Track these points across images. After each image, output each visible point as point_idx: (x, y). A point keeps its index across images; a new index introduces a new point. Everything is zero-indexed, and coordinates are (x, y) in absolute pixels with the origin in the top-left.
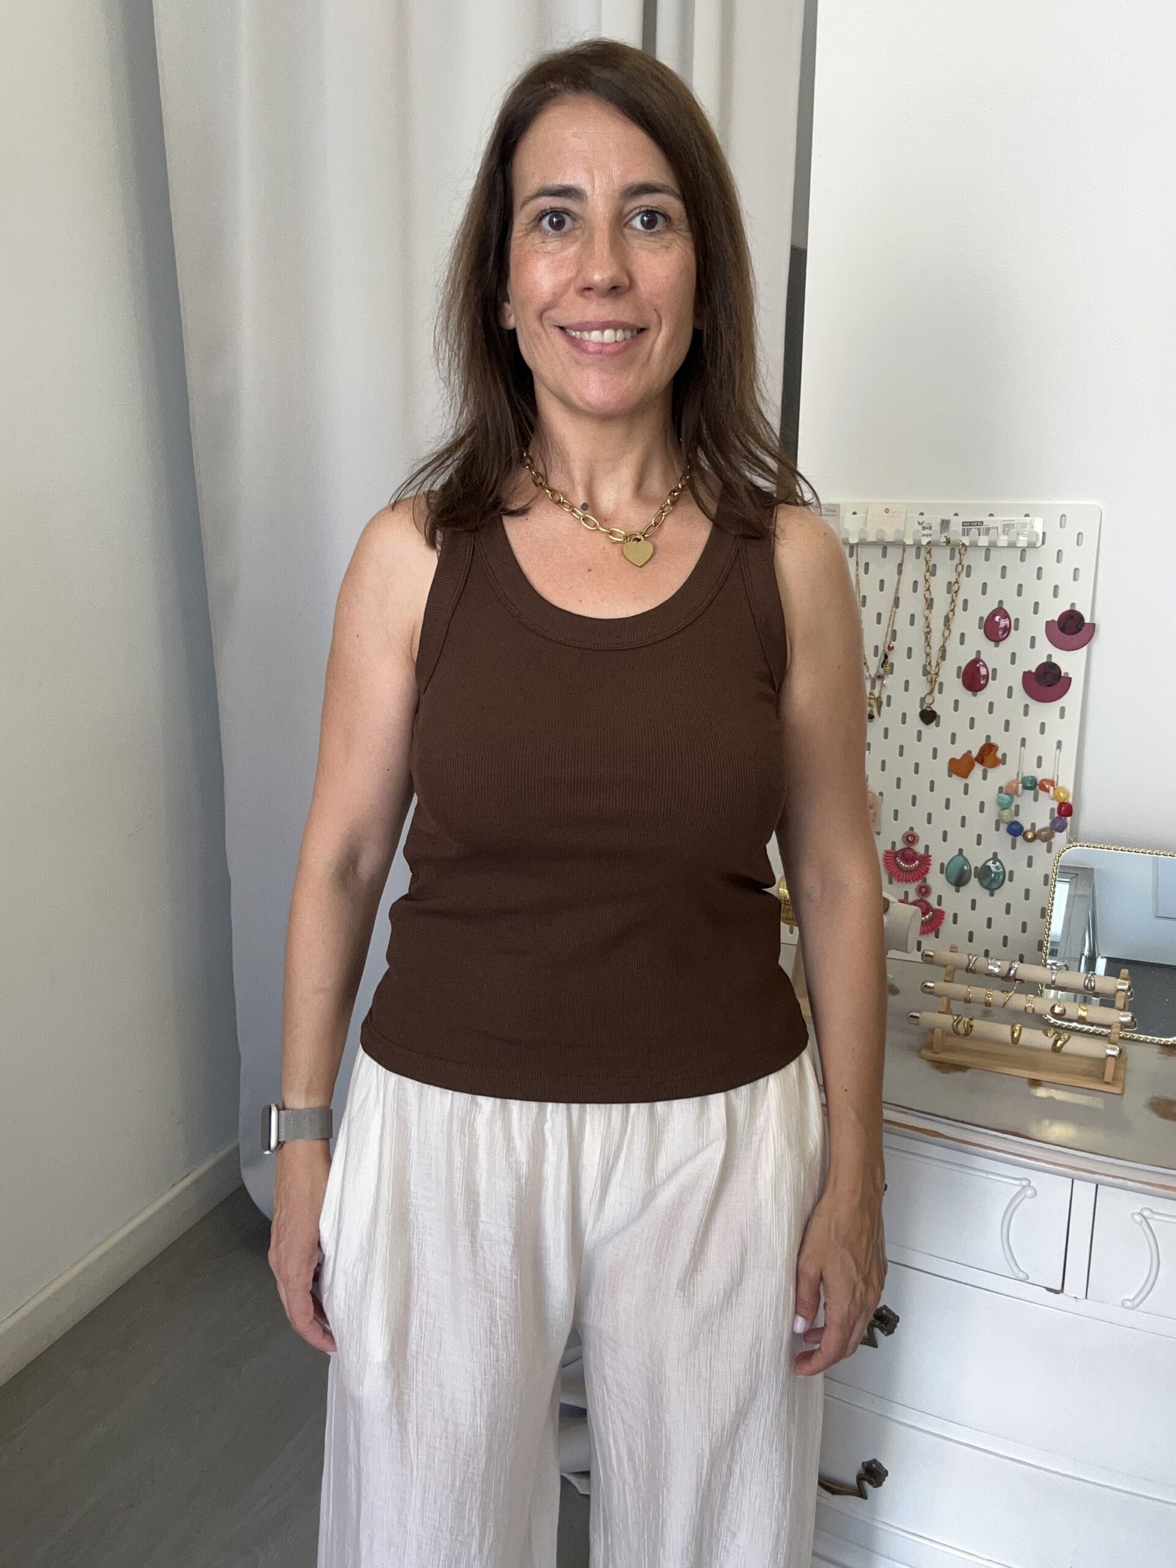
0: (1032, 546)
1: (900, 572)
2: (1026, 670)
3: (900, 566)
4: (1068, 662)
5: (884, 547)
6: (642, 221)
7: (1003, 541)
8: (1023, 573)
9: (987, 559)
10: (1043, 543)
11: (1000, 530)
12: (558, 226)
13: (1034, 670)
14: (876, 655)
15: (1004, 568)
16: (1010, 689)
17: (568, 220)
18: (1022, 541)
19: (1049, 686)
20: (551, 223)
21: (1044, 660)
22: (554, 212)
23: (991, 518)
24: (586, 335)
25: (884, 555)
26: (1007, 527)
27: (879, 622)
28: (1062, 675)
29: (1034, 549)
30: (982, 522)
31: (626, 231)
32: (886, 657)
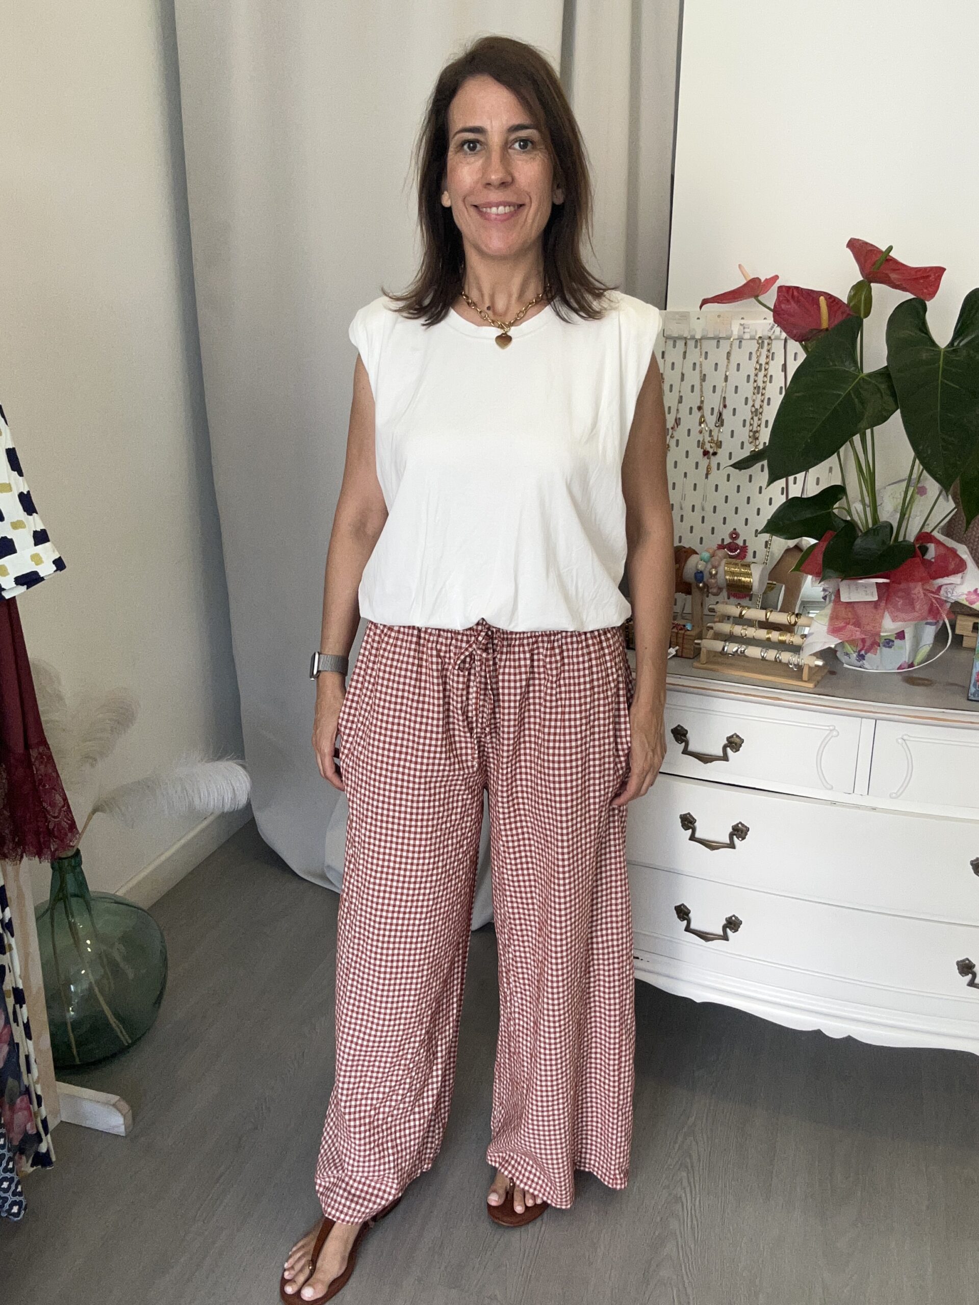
1: (728, 358)
3: (729, 354)
5: (718, 340)
6: (520, 145)
12: (473, 149)
14: (712, 414)
17: (478, 145)
20: (469, 147)
22: (469, 142)
24: (488, 210)
25: (718, 347)
27: (714, 391)
31: (510, 151)
32: (721, 414)
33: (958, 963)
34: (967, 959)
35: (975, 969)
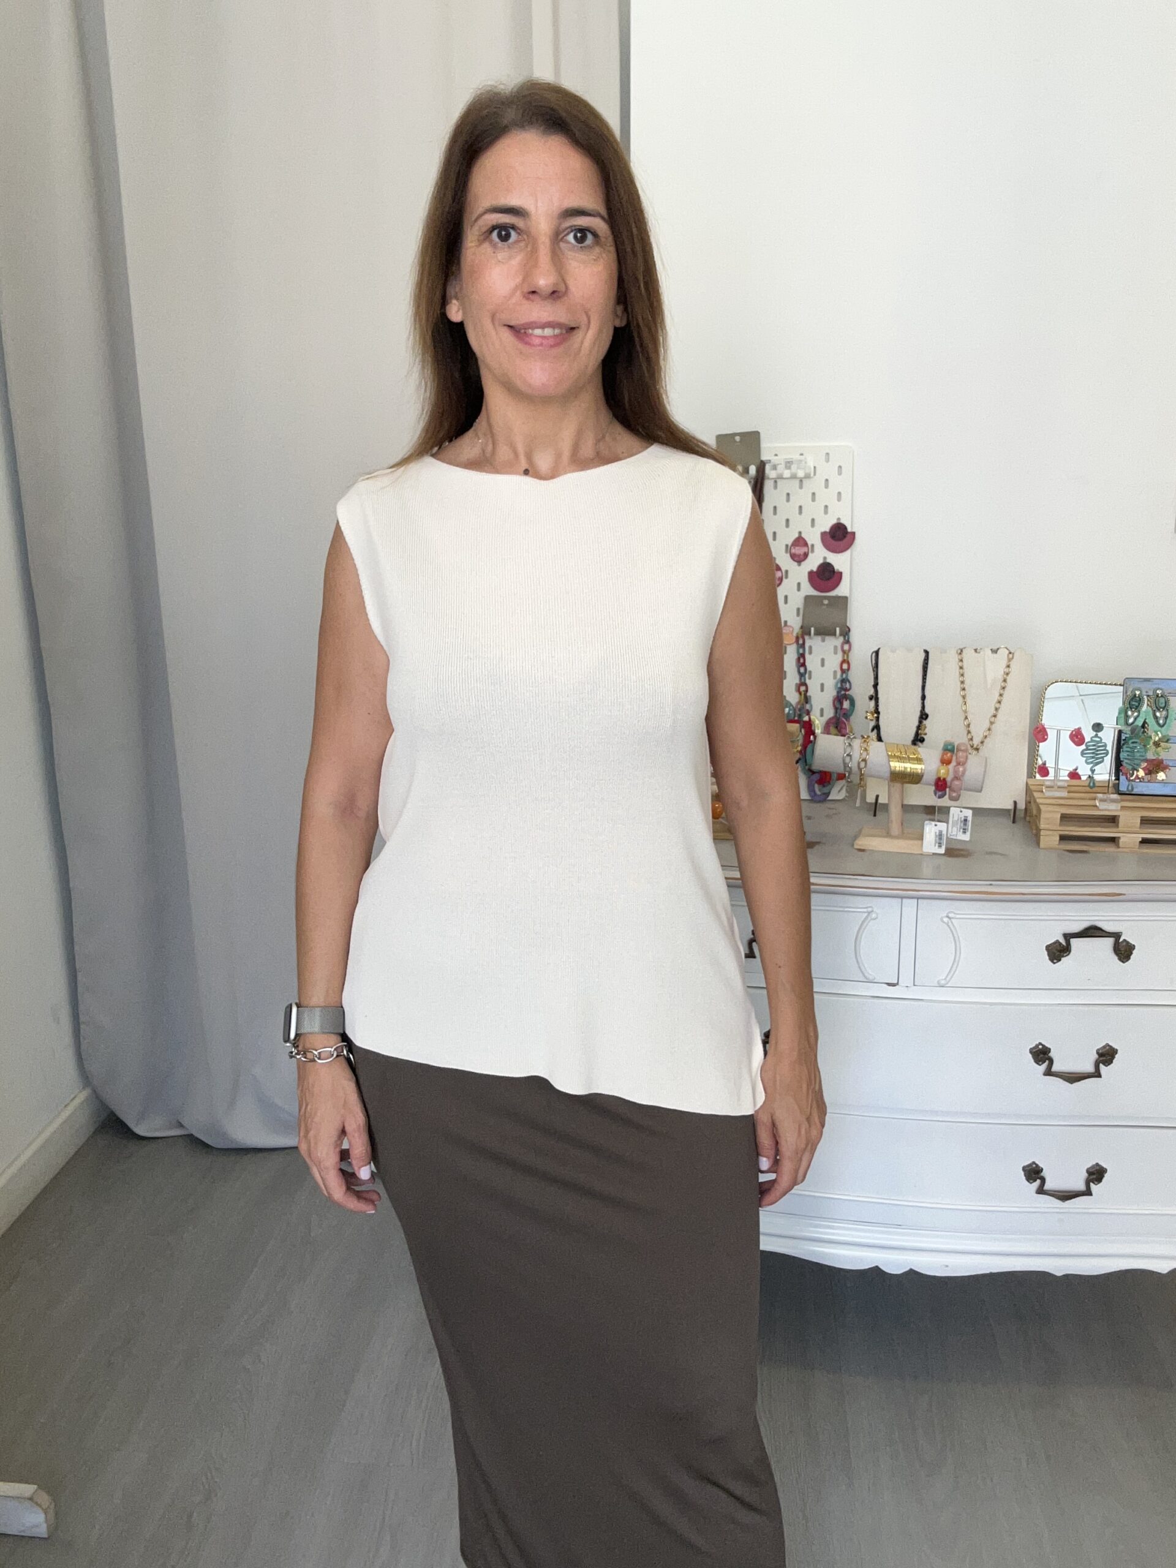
0: (808, 476)
2: (809, 570)
4: (839, 561)
6: (575, 236)
7: (787, 474)
8: (801, 497)
9: (776, 487)
10: (815, 474)
11: (783, 466)
12: (505, 239)
13: (815, 569)
15: (788, 494)
16: (799, 584)
17: (513, 234)
18: (801, 474)
19: (828, 579)
20: (499, 236)
21: (821, 561)
22: (500, 228)
23: (776, 457)
26: (788, 464)
28: (836, 570)
29: (807, 480)
30: (770, 461)
31: (562, 243)
33: (1024, 1169)
34: (1034, 1163)
35: (1044, 1174)
